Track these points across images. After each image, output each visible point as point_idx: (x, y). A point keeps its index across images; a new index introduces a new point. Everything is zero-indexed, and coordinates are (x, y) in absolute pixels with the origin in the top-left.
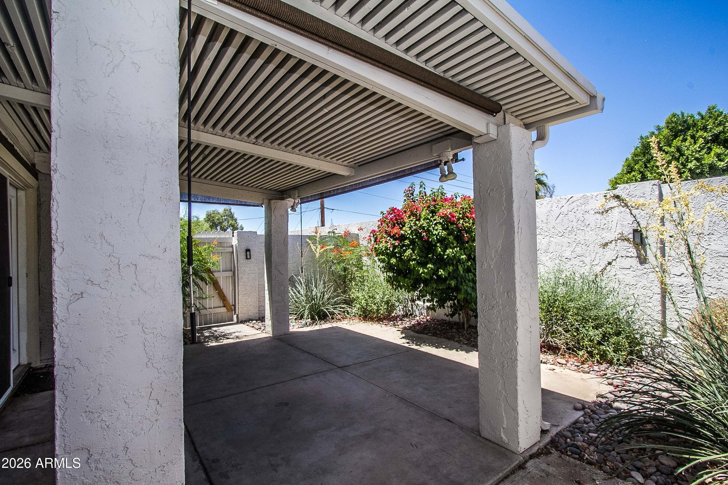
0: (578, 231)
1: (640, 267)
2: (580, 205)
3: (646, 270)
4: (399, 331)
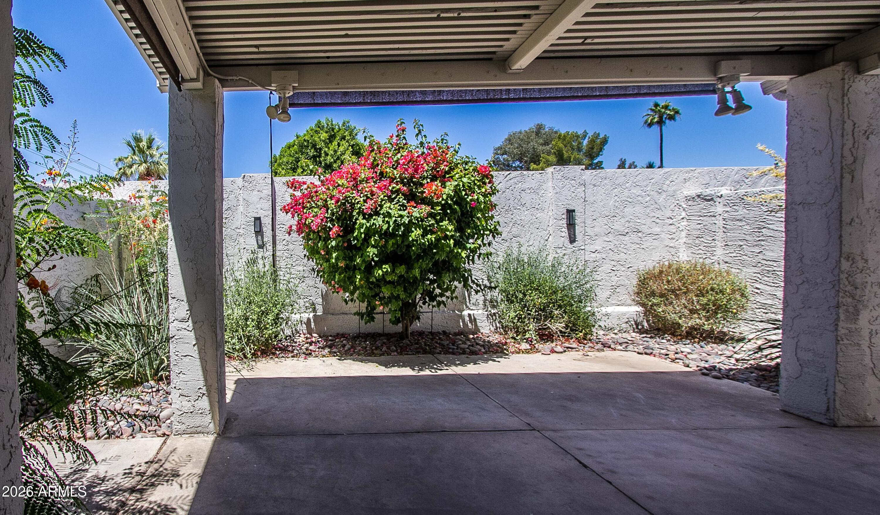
0: (515, 211)
1: (570, 246)
2: (517, 183)
3: (574, 248)
4: (343, 360)
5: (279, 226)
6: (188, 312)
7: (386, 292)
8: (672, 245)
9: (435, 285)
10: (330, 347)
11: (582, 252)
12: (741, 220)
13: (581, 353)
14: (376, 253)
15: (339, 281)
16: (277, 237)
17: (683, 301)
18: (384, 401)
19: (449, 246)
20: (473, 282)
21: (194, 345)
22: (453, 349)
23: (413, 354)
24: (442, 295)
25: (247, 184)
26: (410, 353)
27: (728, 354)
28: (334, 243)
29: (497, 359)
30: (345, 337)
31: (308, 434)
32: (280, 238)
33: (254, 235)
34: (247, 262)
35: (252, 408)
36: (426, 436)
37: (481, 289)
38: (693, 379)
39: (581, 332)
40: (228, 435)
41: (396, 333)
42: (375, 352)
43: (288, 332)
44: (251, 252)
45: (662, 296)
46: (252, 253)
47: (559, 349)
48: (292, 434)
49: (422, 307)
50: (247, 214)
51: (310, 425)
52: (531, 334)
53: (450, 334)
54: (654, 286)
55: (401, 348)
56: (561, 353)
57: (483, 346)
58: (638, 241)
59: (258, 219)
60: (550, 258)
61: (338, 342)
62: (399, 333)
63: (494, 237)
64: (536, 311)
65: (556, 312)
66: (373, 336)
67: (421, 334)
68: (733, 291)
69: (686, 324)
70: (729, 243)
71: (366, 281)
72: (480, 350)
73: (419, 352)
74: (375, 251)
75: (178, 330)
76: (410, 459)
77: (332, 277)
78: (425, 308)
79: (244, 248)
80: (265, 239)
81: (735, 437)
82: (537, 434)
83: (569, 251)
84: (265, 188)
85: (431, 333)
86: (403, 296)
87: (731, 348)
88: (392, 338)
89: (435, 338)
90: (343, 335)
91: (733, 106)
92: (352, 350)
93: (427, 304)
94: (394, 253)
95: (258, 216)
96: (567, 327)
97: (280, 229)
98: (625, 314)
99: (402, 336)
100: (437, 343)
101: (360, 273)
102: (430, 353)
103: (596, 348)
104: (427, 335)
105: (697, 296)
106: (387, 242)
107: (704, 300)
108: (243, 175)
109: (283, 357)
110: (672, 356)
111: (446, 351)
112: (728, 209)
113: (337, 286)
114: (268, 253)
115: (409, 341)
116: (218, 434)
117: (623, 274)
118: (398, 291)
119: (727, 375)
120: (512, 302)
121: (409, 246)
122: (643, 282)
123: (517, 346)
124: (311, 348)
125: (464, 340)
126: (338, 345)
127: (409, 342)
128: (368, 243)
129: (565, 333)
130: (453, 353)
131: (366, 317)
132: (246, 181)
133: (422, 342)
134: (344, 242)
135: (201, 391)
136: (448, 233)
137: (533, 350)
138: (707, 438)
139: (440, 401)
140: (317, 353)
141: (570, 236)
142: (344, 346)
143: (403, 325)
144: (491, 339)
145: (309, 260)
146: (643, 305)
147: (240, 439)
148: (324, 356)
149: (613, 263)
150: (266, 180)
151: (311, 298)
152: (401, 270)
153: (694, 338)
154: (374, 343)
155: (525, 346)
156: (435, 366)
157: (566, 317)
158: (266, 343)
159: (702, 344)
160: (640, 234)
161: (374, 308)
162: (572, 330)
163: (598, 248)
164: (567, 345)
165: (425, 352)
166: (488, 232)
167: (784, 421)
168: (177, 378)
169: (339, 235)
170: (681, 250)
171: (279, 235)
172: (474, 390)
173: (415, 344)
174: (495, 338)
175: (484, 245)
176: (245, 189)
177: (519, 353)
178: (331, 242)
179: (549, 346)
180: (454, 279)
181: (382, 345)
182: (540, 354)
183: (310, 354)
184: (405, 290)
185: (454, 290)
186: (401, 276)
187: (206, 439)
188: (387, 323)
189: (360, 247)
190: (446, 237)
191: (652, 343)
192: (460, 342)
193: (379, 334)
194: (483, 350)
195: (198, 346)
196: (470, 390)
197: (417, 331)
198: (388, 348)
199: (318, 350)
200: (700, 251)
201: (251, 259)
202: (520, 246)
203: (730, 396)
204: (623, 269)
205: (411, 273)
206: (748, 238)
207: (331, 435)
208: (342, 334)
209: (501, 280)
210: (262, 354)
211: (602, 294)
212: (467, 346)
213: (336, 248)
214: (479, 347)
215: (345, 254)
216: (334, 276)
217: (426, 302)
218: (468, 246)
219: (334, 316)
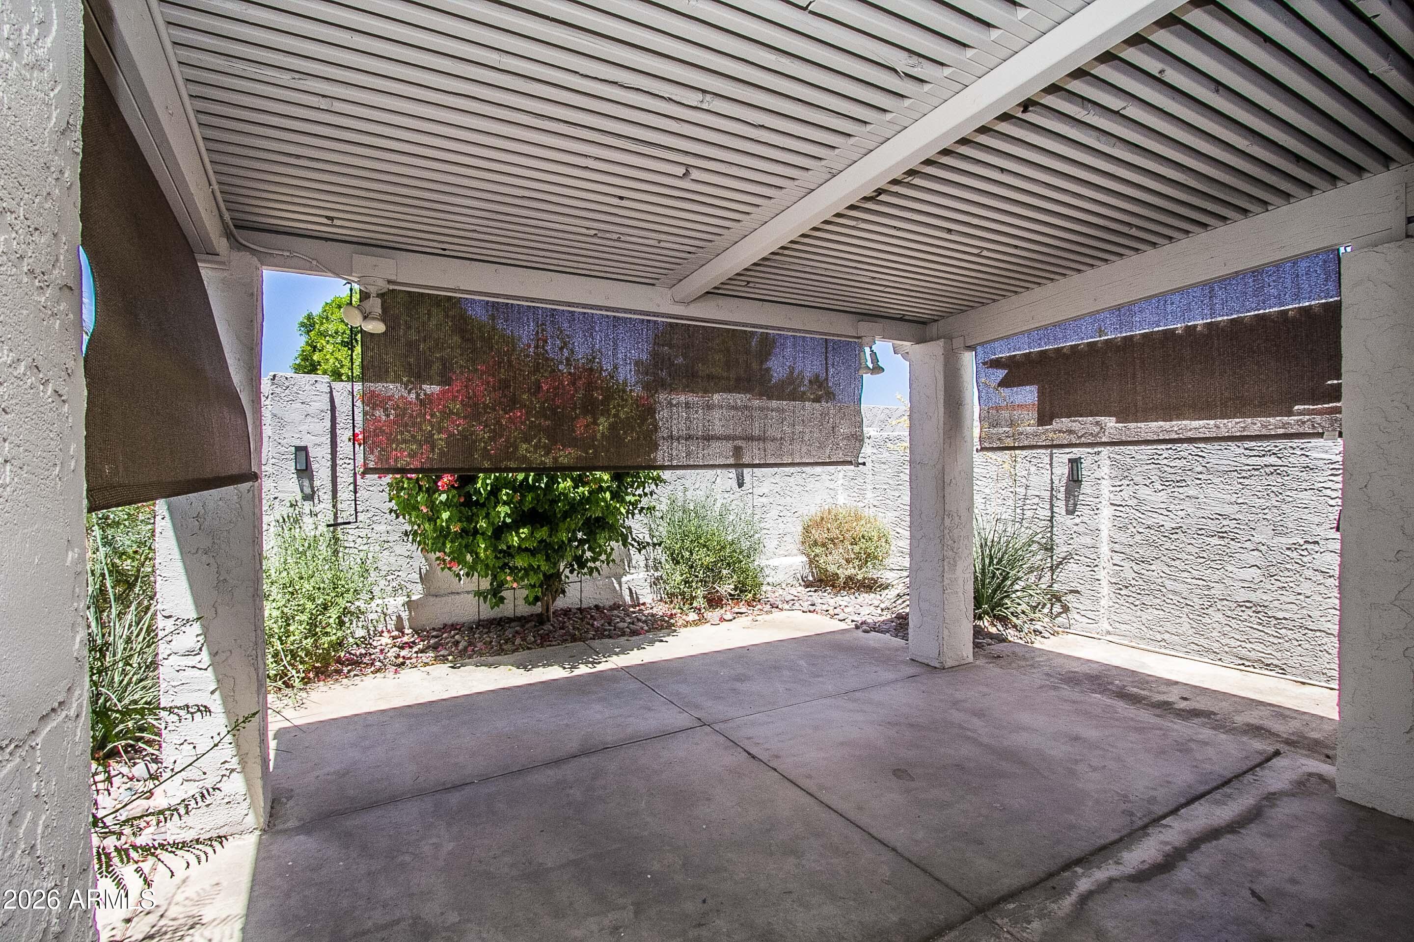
1: (738, 489)
3: (742, 492)
4: (459, 667)
5: (342, 462)
6: (201, 638)
7: (520, 562)
8: (831, 487)
9: (586, 547)
10: (435, 648)
11: (750, 496)
12: (884, 463)
13: (750, 618)
14: (509, 512)
15: (451, 553)
16: (339, 480)
17: (841, 550)
18: (525, 721)
19: (604, 500)
20: (634, 539)
21: (212, 693)
22: (610, 630)
23: (559, 644)
24: (594, 560)
25: (279, 389)
26: (554, 643)
27: (876, 603)
28: (443, 497)
29: (664, 639)
30: (456, 629)
31: (419, 793)
32: (343, 480)
33: (295, 476)
34: (281, 521)
35: (316, 773)
36: (585, 760)
37: (642, 546)
38: (847, 636)
39: (750, 592)
40: (281, 827)
41: (532, 615)
42: (505, 647)
43: (361, 633)
44: (288, 504)
45: (824, 545)
46: (292, 505)
47: (728, 616)
48: (394, 800)
49: (568, 578)
50: (280, 441)
51: (421, 779)
52: (700, 602)
53: (604, 608)
54: (816, 534)
55: (542, 637)
56: (731, 620)
57: (645, 622)
58: (802, 482)
59: (302, 450)
60: (718, 504)
61: (446, 638)
62: (537, 615)
63: (657, 485)
64: (704, 573)
65: (724, 572)
66: (500, 623)
67: (566, 612)
68: (879, 539)
69: (843, 573)
70: (877, 486)
71: (493, 551)
72: (642, 628)
73: (567, 640)
74: (507, 509)
75: (178, 671)
76: (568, 795)
77: (440, 545)
78: (573, 577)
79: (275, 498)
80: (317, 483)
81: (876, 695)
82: (707, 729)
83: (737, 495)
84: (315, 398)
85: (580, 609)
86: (545, 567)
87: (878, 596)
88: (527, 622)
89: (585, 617)
90: (453, 627)
91: (871, 366)
92: (470, 648)
93: (576, 572)
94: (533, 510)
95: (302, 444)
96: (735, 589)
97: (344, 466)
98: (791, 566)
99: (541, 619)
100: (588, 624)
101: (484, 540)
102: (580, 640)
103: (765, 610)
104: (575, 614)
105: (852, 544)
106: (523, 496)
107: (857, 549)
108: (273, 373)
109: (355, 675)
110: (831, 612)
111: (601, 634)
112: (875, 451)
113: (448, 559)
114: (322, 506)
115: (552, 625)
116: (264, 831)
117: (789, 520)
118: (538, 561)
119: (875, 628)
120: (678, 563)
121: (554, 502)
122: (807, 530)
123: (684, 617)
124: (403, 653)
125: (622, 615)
126: (447, 643)
127: (551, 628)
128: (496, 497)
129: (734, 595)
130: (610, 637)
131: (491, 599)
132: (278, 386)
133: (569, 625)
134: (460, 496)
135: (227, 766)
136: (603, 485)
137: (702, 620)
138: (855, 701)
139: (598, 707)
140: (414, 660)
141: (738, 478)
142: (457, 643)
143: (542, 605)
144: (654, 611)
145: (397, 517)
146: (808, 556)
147: (306, 828)
148: (426, 664)
149: (780, 508)
150: (317, 385)
151: (399, 574)
152: (542, 533)
153: (850, 588)
154: (501, 633)
155: (693, 616)
156: (591, 660)
157: (735, 577)
158: (325, 658)
159: (857, 594)
160: (804, 475)
161: (501, 584)
162: (741, 591)
163: (766, 491)
164: (736, 610)
165: (574, 639)
166: (650, 481)
167: (911, 670)
168: (178, 752)
169: (453, 486)
170: (839, 492)
171: (341, 475)
172: (638, 685)
173: (560, 629)
174: (660, 610)
175: (646, 494)
176: (277, 399)
177: (686, 626)
178: (440, 495)
179: (716, 614)
180: (610, 539)
181: (514, 636)
182: (709, 624)
183: (403, 664)
184: (548, 559)
185: (611, 554)
186: (542, 541)
187: (240, 843)
188: (521, 602)
189: (484, 503)
190: (601, 489)
191: (816, 597)
192: (618, 620)
193: (508, 618)
194: (646, 628)
195: (221, 692)
196: (634, 685)
197: (562, 609)
198: (524, 639)
199: (415, 655)
200: (855, 494)
201: (288, 516)
202: (686, 490)
203: (875, 650)
204: (789, 514)
205: (556, 536)
206: (891, 482)
207: (456, 787)
208: (452, 625)
209: (664, 533)
210: (317, 675)
211: (771, 544)
212: (626, 625)
213: (447, 505)
214: (641, 624)
215: (460, 512)
216: (444, 544)
217: (575, 570)
218: (628, 498)
219: (438, 599)
